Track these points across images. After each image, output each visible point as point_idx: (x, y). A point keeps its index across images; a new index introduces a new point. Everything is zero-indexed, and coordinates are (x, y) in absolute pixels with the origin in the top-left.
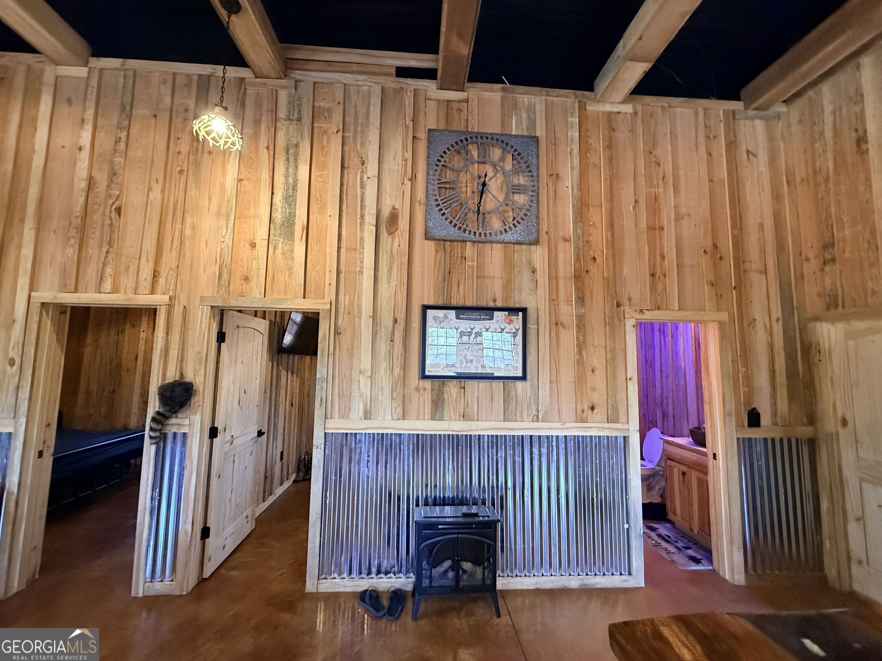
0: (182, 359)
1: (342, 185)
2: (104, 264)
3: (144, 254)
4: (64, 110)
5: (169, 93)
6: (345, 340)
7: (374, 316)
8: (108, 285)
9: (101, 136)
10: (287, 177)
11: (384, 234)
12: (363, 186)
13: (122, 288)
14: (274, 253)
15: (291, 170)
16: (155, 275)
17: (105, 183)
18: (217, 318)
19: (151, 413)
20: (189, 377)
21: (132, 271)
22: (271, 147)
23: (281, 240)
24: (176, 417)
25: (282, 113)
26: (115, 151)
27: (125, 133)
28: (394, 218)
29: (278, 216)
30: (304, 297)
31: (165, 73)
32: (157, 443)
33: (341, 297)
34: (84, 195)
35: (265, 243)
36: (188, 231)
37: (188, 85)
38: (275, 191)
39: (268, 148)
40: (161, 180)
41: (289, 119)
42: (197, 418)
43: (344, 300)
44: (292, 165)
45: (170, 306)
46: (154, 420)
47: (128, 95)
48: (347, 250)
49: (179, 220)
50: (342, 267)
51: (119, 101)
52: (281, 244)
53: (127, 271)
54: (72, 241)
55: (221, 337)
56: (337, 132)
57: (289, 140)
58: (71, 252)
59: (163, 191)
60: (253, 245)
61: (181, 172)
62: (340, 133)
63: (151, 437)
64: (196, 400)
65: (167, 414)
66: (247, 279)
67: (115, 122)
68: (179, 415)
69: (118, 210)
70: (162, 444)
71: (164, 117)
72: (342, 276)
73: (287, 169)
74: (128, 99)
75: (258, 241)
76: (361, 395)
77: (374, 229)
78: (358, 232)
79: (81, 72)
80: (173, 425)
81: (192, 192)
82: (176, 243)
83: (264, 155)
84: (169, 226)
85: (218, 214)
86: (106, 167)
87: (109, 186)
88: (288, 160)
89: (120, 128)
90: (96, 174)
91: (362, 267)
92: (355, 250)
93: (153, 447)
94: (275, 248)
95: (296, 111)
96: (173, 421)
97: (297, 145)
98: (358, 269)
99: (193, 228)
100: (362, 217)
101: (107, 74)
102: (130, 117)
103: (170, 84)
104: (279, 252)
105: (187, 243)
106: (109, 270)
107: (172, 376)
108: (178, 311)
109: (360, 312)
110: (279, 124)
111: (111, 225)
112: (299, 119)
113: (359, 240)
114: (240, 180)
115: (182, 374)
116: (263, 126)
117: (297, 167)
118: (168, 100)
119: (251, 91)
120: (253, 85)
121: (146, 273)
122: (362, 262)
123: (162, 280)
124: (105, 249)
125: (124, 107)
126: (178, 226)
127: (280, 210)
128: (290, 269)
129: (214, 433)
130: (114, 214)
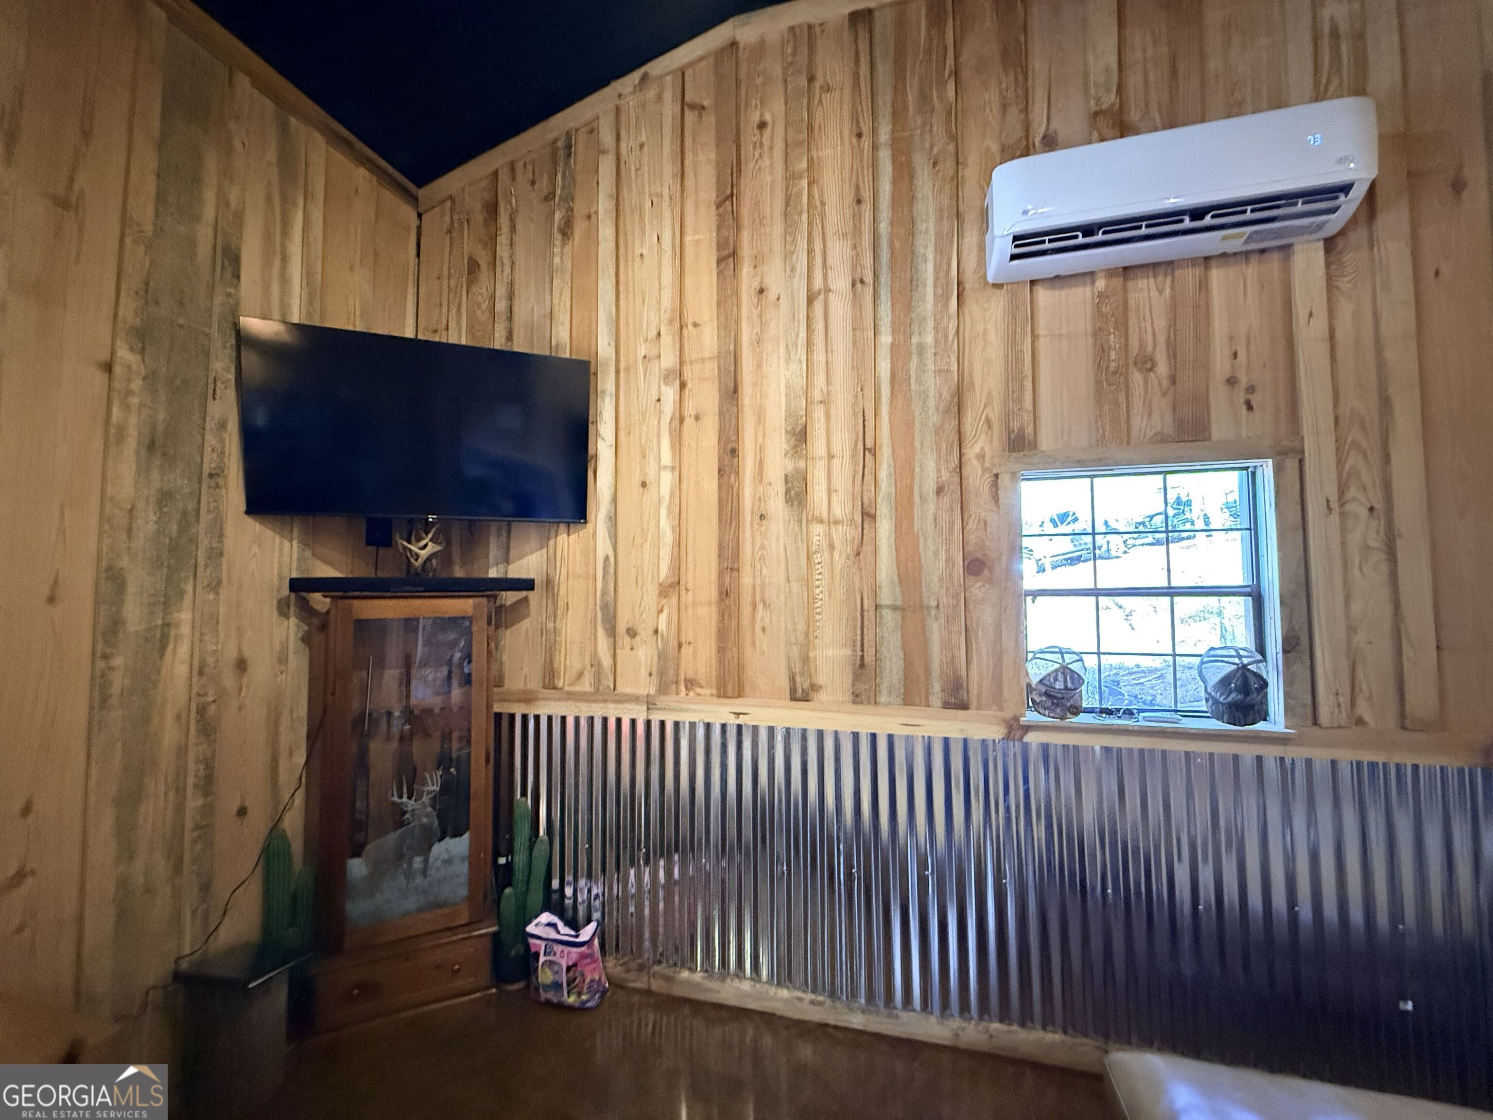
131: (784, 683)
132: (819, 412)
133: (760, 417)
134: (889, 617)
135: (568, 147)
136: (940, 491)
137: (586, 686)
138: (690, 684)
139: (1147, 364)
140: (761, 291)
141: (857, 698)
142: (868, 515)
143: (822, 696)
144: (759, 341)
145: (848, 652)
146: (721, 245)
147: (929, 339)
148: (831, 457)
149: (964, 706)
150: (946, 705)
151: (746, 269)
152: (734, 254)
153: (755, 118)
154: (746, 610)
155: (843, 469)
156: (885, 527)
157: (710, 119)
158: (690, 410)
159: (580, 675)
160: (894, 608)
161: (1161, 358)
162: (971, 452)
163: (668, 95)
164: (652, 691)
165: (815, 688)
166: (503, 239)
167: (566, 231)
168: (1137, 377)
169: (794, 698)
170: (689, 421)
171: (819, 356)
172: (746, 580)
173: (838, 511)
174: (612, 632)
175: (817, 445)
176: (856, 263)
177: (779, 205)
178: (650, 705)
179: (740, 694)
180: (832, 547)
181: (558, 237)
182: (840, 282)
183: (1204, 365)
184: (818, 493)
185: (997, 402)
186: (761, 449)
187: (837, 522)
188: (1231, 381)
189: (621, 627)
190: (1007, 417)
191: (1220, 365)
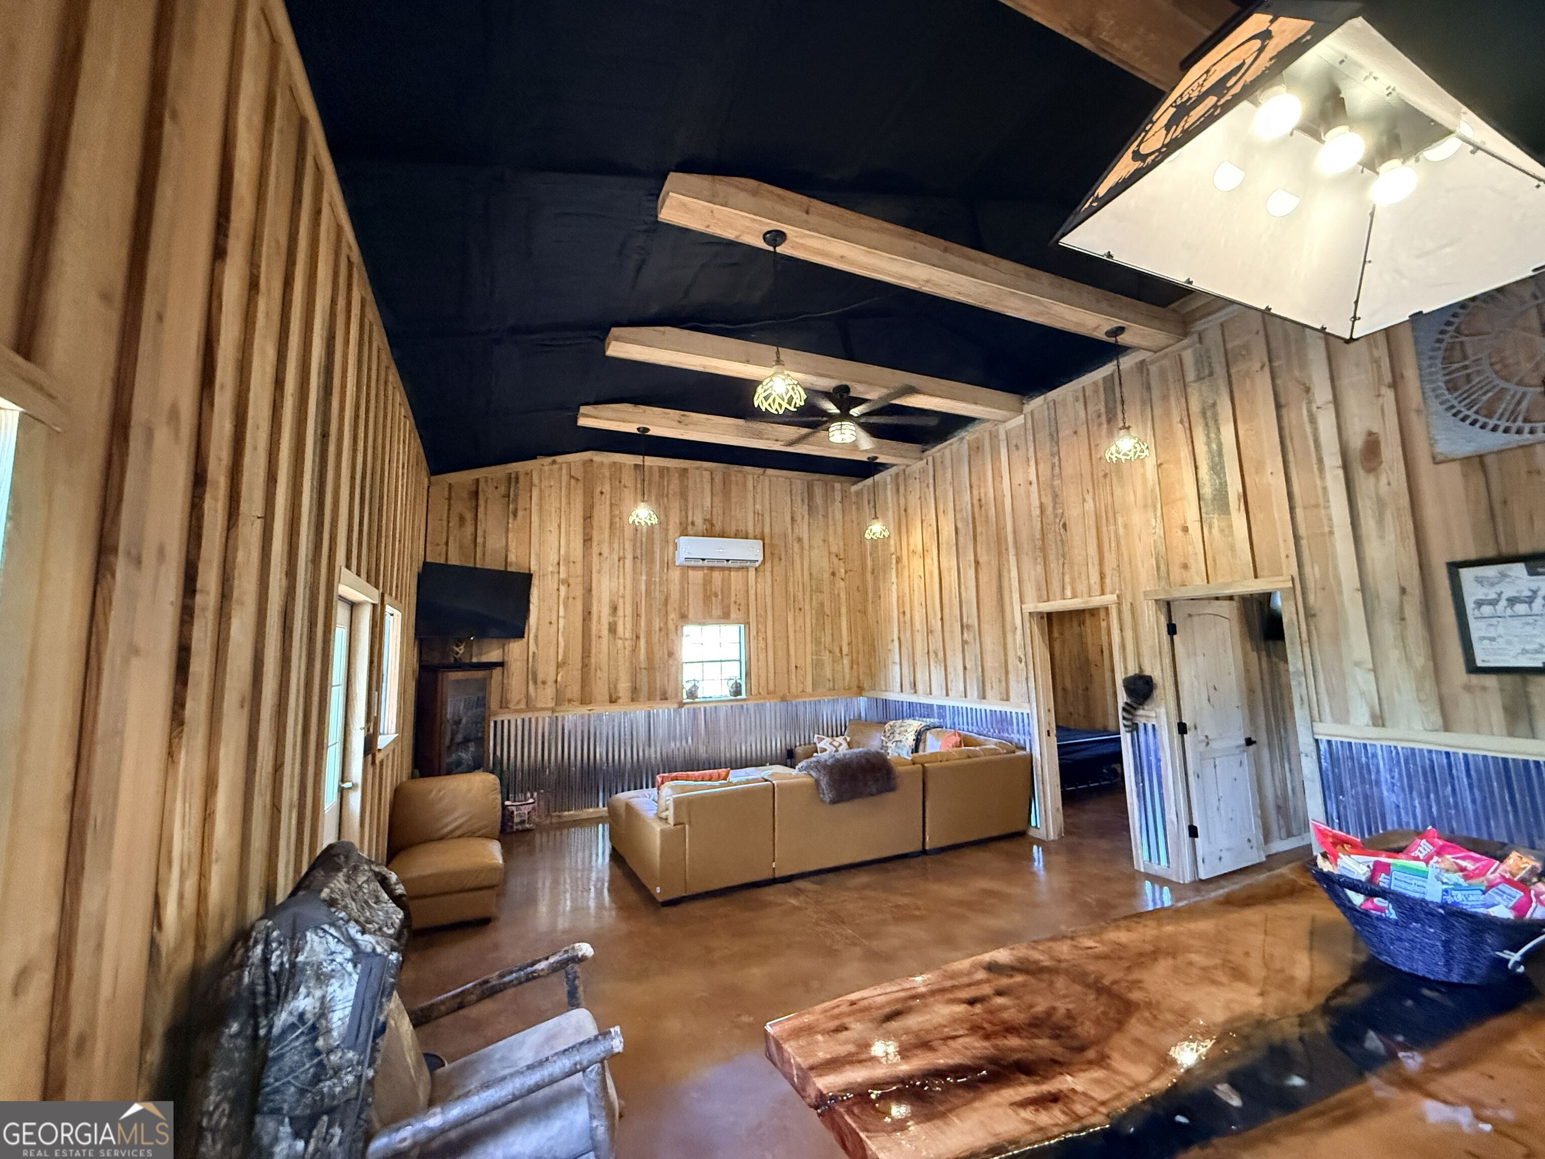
0: (1138, 655)
1: (1281, 429)
2: (1063, 574)
3: (1090, 560)
4: (1015, 454)
5: (1083, 408)
6: (1325, 623)
7: (1364, 587)
8: (1068, 593)
9: (1041, 467)
10: (1208, 444)
11: (1360, 474)
12: (1313, 420)
13: (1079, 595)
14: (1210, 532)
15: (1213, 435)
16: (1102, 577)
17: (1051, 505)
18: (1164, 610)
19: (1121, 705)
20: (1147, 672)
21: (1084, 576)
22: (1186, 419)
23: (1216, 516)
24: (1143, 709)
25: (1191, 376)
26: (1053, 476)
27: (1057, 458)
28: (1372, 447)
29: (1207, 491)
30: (1256, 577)
31: (1076, 391)
32: (1131, 732)
33: (1307, 569)
34: (1039, 519)
35: (1198, 525)
36: (1121, 531)
37: (1096, 392)
38: (1199, 463)
39: (1181, 422)
40: (1091, 490)
41: (1199, 379)
42: (1162, 711)
43: (1313, 573)
44: (1213, 429)
45: (1119, 604)
46: (1124, 709)
47: (1053, 424)
48: (1305, 508)
49: (1112, 521)
50: (1302, 531)
51: (1047, 432)
52: (1216, 520)
53: (1080, 577)
54: (1039, 560)
55: (1172, 630)
56: (1262, 367)
57: (1204, 402)
58: (1040, 568)
59: (1094, 499)
60: (1185, 529)
61: (1105, 476)
62: (1267, 369)
63: (1125, 726)
64: (1157, 693)
65: (1135, 705)
66: (1185, 567)
67: (1048, 451)
68: (1146, 707)
69: (1064, 526)
70: (1135, 733)
71: (1083, 431)
72: (1304, 543)
73: (1208, 436)
74: (1053, 429)
75: (1189, 525)
76: (1362, 694)
77: (1341, 472)
78: (1318, 482)
79: (1020, 419)
80: (1141, 716)
81: (1118, 491)
82: (1113, 545)
83: (1179, 431)
84: (1104, 529)
85: (1145, 506)
86: (1049, 492)
87: (1054, 508)
88: (1207, 425)
89: (1053, 455)
90: (1044, 500)
91: (1331, 526)
92: (1317, 506)
93: (1129, 735)
94: (1210, 527)
95: (1206, 364)
96: (1140, 712)
97: (1214, 405)
98: (1326, 529)
99: (1126, 526)
100: (1320, 461)
101: (1036, 412)
102: (1057, 443)
103: (1081, 400)
104: (1215, 531)
105: (1123, 542)
106: (1067, 579)
107: (1132, 671)
108: (1126, 608)
109: (1340, 584)
110: (1189, 390)
111: (1062, 540)
112: (1211, 374)
113: (1320, 491)
114: (1159, 466)
115: (1140, 668)
116: (1173, 400)
117: (1218, 429)
118: (1082, 414)
119: (1153, 369)
120: (1153, 362)
121: (1095, 578)
122: (1330, 519)
123: (1108, 581)
124: (1061, 562)
125: (1051, 435)
126: (1112, 528)
127: (1208, 484)
128: (1232, 548)
129: (1182, 729)
130: (1062, 530)
131: (607, 697)
132: (621, 600)
133: (599, 601)
134: (644, 672)
135: (517, 478)
136: (660, 630)
137: (522, 706)
138: (570, 701)
139: (716, 596)
140: (600, 554)
141: (633, 700)
142: (638, 637)
143: (621, 701)
144: (599, 572)
145: (629, 684)
146: (585, 534)
147: (657, 580)
148: (625, 616)
149: (666, 699)
150: (662, 699)
151: (595, 544)
152: (591, 539)
153: (599, 489)
154: (593, 671)
155: (629, 619)
156: (642, 642)
157: (580, 485)
158: (571, 595)
159: (519, 702)
160: (645, 669)
161: (719, 594)
162: (670, 618)
163: (564, 471)
164: (553, 704)
165: (619, 698)
166: (481, 510)
167: (515, 515)
168: (714, 598)
169: (611, 701)
170: (571, 600)
171: (621, 580)
172: (593, 660)
173: (628, 635)
174: (535, 682)
175: (620, 612)
176: (634, 551)
177: (607, 525)
178: (553, 711)
179: (590, 703)
180: (625, 648)
181: (511, 516)
182: (629, 556)
183: (729, 597)
184: (620, 629)
185: (677, 603)
186: (600, 612)
187: (627, 639)
188: (735, 602)
189: (539, 680)
190: (680, 608)
191: (733, 599)
